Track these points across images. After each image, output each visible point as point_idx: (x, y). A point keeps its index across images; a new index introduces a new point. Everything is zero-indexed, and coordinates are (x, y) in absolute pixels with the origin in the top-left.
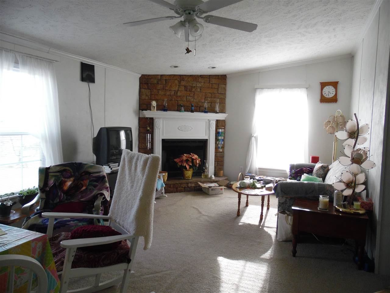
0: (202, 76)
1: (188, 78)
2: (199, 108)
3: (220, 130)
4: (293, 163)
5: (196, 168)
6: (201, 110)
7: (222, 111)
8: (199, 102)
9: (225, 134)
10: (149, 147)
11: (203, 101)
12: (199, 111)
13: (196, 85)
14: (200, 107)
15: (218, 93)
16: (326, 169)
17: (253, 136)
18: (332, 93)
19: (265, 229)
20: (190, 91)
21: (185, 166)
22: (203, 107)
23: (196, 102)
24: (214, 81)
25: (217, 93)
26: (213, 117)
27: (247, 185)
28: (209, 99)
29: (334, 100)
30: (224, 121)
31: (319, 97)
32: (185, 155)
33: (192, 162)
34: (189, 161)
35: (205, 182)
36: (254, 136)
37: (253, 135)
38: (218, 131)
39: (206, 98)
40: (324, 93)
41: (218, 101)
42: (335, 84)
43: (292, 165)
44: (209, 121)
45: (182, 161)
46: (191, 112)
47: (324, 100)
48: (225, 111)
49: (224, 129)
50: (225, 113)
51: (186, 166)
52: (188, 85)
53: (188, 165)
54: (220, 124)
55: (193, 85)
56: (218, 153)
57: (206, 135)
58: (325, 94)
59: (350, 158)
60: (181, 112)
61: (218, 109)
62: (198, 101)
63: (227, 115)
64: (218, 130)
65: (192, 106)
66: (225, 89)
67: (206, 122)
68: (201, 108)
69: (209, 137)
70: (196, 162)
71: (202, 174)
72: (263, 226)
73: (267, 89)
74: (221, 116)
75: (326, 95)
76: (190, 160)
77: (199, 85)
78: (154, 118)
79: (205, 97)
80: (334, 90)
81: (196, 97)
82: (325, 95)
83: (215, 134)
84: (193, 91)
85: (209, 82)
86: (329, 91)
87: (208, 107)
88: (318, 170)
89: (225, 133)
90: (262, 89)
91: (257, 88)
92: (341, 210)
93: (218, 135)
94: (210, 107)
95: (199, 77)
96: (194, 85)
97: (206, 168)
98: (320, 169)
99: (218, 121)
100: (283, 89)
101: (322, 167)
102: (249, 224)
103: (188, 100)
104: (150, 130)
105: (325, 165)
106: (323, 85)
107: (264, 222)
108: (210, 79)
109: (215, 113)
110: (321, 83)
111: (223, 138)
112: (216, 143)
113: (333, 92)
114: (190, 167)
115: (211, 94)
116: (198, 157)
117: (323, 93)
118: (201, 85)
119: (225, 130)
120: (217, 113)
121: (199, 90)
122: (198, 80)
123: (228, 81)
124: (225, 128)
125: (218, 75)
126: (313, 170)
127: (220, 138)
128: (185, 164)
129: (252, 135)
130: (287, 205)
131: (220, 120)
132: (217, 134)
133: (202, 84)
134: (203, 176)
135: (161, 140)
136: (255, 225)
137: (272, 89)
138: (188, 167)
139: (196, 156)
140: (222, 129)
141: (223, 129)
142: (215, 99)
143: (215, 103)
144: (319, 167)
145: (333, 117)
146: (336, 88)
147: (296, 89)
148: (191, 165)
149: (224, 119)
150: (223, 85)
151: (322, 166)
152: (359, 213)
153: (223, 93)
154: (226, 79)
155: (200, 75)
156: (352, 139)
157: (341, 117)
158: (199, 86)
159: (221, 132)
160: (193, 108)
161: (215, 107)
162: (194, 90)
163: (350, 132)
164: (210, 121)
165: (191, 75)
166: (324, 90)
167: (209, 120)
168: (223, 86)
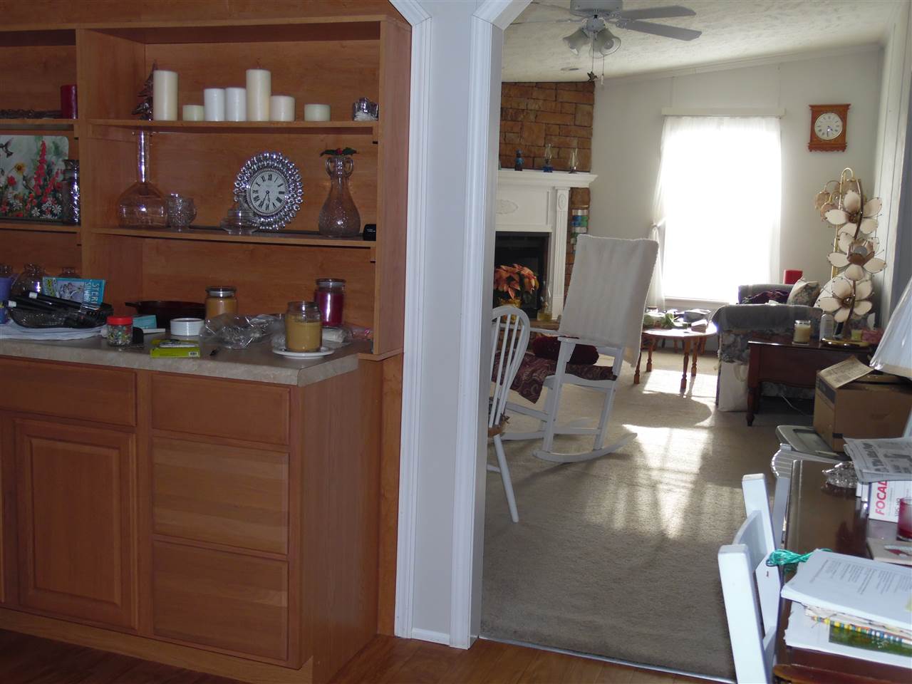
0: (540, 86)
1: (510, 90)
2: (531, 159)
3: (580, 213)
4: (745, 284)
5: (528, 298)
6: (535, 165)
7: (585, 167)
8: (533, 146)
9: (589, 221)
11: (541, 143)
12: (533, 167)
13: (527, 105)
14: (534, 157)
15: (575, 125)
16: (815, 292)
17: (656, 226)
18: (836, 131)
19: (693, 398)
20: (512, 120)
21: (505, 290)
22: (540, 157)
23: (526, 145)
24: (566, 96)
25: (572, 123)
26: (565, 181)
27: (655, 322)
28: (555, 139)
29: (838, 145)
30: (586, 192)
31: (805, 138)
32: (503, 267)
33: (521, 283)
34: (513, 279)
36: (658, 225)
37: (655, 224)
38: (573, 214)
39: (548, 136)
40: (819, 128)
41: (575, 143)
42: (842, 111)
43: (744, 287)
44: (555, 190)
46: (516, 170)
47: (817, 144)
48: (590, 168)
49: (587, 208)
50: (589, 172)
51: (508, 292)
52: (510, 107)
53: (512, 288)
54: (579, 198)
55: (519, 106)
57: (547, 223)
58: (820, 130)
59: (846, 254)
61: (575, 163)
62: (530, 144)
63: (596, 176)
64: (573, 211)
65: (518, 156)
66: (590, 115)
67: (548, 193)
68: (535, 159)
69: (554, 227)
70: (530, 282)
71: (538, 314)
72: (690, 395)
73: (689, 118)
74: (580, 180)
75: (823, 134)
76: (516, 277)
77: (533, 106)
79: (546, 135)
80: (840, 123)
81: (526, 134)
82: (819, 134)
83: (568, 220)
84: (520, 119)
85: (554, 99)
86: (829, 126)
87: (553, 158)
88: (798, 293)
89: (589, 218)
90: (679, 116)
91: (666, 116)
92: (830, 343)
93: (574, 224)
94: (556, 157)
95: (533, 87)
96: (522, 107)
97: (547, 299)
98: (802, 291)
99: (573, 191)
100: (726, 119)
101: (806, 288)
102: (662, 393)
103: (507, 141)
105: (813, 282)
106: (817, 111)
107: (690, 391)
108: (559, 91)
109: (568, 171)
110: (812, 107)
111: (584, 230)
112: (568, 242)
113: (837, 126)
114: (518, 293)
115: (560, 128)
116: (531, 272)
117: (817, 129)
118: (537, 106)
119: (589, 212)
120: (572, 171)
121: (532, 117)
122: (532, 94)
123: (599, 96)
124: (589, 207)
125: (576, 82)
126: (787, 297)
127: (578, 230)
128: (505, 288)
129: (652, 223)
130: (736, 349)
131: (577, 188)
132: (573, 221)
133: (541, 103)
134: (541, 317)
136: (673, 395)
137: (701, 118)
138: (512, 294)
139: (527, 271)
140: (583, 209)
141: (585, 211)
142: (568, 139)
143: (569, 147)
144: (801, 288)
145: (836, 183)
146: (844, 118)
147: (757, 119)
148: (519, 289)
149: (586, 186)
150: (586, 106)
151: (807, 285)
152: (858, 345)
153: (586, 124)
154: (592, 92)
155: (537, 83)
156: (853, 223)
157: (851, 184)
158: (533, 108)
159: (581, 216)
160: (520, 159)
161: (568, 158)
162: (522, 116)
163: (850, 211)
164: (557, 190)
165: (516, 83)
166: (818, 123)
167: (554, 188)
168: (587, 108)
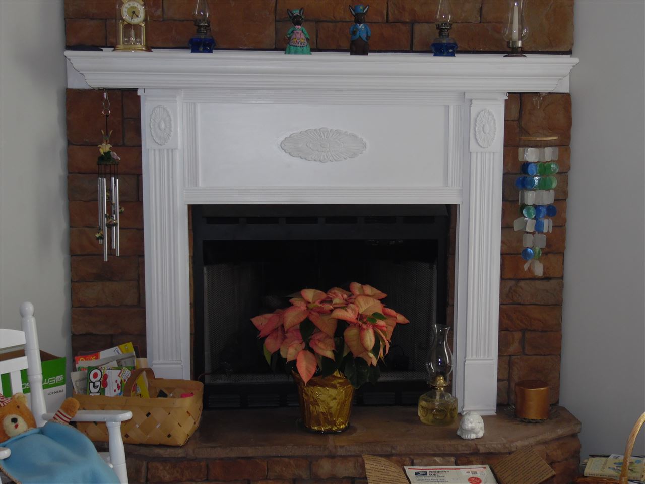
2: (407, 28)
3: (534, 155)
6: (416, 40)
7: (552, 41)
10: (111, 251)
14: (412, 24)
22: (427, 21)
26: (492, 78)
30: (561, 102)
35: (419, 455)
38: (520, 159)
44: (465, 99)
45: (281, 331)
46: (351, 53)
48: (570, 44)
49: (555, 144)
54: (532, 117)
56: (522, 284)
57: (446, 180)
60: (289, 53)
61: (520, 31)
64: (520, 150)
65: (358, 19)
67: (447, 106)
68: (417, 28)
69: (466, 190)
70: (361, 339)
71: (423, 403)
74: (540, 73)
78: (139, 93)
83: (505, 173)
87: (460, 22)
89: (565, 168)
93: (522, 183)
94: (476, 18)
97: (445, 370)
99: (519, 102)
104: (114, 155)
109: (499, 53)
111: (547, 198)
112: (506, 227)
119: (564, 152)
120: (512, 51)
124: (565, 138)
127: (530, 197)
128: (292, 351)
131: (536, 94)
132: (516, 173)
134: (428, 411)
135: (186, 208)
140: (545, 145)
141: (551, 149)
149: (560, 87)
159: (541, 163)
160: (361, 26)
161: (502, 22)
164: (471, 101)
167: (463, 93)
